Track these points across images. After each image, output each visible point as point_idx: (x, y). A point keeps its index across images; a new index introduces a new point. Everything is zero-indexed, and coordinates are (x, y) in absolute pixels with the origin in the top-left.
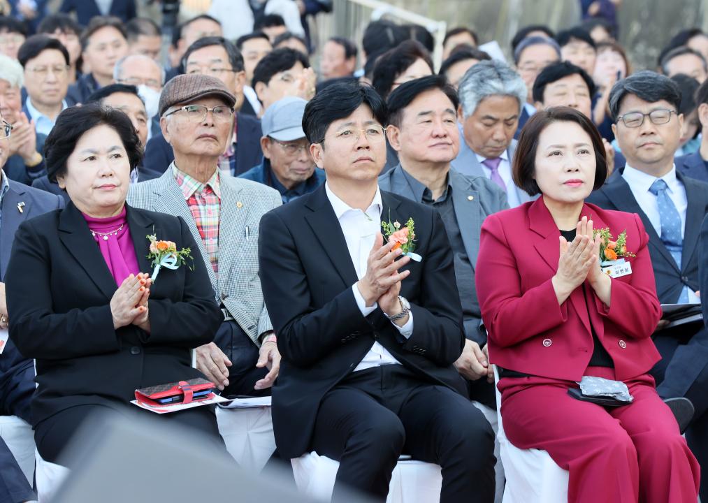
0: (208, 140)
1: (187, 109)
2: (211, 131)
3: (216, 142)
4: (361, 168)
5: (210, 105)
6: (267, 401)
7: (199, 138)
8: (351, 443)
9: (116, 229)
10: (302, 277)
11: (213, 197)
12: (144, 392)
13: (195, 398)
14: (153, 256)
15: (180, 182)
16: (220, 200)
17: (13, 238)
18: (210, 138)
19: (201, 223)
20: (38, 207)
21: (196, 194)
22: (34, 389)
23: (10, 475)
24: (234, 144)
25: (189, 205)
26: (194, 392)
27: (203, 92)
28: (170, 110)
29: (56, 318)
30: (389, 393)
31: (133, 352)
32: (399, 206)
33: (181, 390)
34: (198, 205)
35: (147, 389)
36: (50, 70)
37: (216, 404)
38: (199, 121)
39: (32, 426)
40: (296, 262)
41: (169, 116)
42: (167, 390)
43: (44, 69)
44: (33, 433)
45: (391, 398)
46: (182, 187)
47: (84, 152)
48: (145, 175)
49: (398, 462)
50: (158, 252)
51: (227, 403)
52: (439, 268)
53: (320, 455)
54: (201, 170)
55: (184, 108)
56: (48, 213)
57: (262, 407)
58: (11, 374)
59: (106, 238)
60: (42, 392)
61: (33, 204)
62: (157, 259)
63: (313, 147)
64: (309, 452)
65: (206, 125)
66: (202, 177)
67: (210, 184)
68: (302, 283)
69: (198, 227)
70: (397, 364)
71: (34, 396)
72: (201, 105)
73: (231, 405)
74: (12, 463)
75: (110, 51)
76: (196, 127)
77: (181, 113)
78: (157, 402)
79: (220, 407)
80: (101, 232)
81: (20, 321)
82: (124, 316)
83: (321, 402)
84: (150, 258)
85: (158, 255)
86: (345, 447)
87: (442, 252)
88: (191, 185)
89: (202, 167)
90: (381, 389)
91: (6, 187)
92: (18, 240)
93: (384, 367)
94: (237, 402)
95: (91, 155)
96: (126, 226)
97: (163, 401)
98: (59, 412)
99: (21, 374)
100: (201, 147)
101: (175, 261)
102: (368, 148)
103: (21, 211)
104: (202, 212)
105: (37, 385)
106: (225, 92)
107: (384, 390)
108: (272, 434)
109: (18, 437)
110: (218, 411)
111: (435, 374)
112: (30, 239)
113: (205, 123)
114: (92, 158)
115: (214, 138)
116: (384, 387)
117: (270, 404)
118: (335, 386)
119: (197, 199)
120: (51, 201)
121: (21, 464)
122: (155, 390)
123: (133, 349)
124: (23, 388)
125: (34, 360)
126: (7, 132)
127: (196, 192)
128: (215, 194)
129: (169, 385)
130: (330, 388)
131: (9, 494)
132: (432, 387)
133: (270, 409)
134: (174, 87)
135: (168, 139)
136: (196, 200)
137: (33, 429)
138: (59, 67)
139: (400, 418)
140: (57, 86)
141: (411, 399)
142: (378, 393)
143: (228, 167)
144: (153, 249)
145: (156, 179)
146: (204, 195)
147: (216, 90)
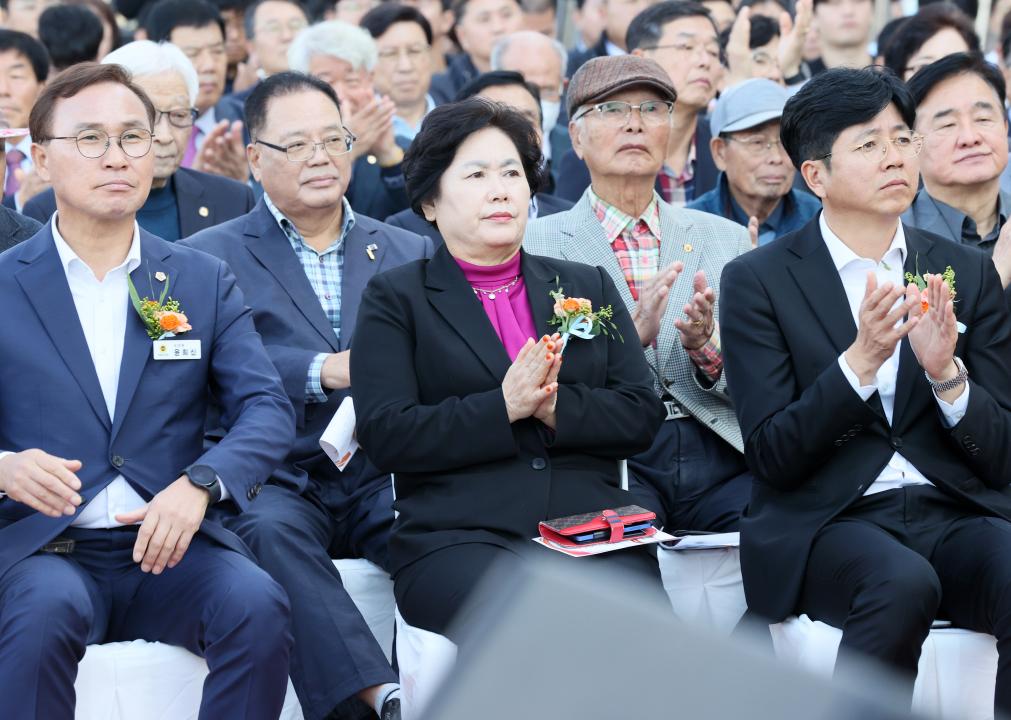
0: (633, 152)
1: (601, 108)
2: (637, 139)
3: (646, 154)
4: (892, 196)
5: (635, 101)
6: (732, 539)
7: (621, 150)
8: (859, 602)
9: (506, 284)
10: (784, 357)
11: (650, 238)
12: (552, 525)
13: (627, 535)
14: (558, 322)
15: (601, 217)
16: (659, 241)
17: (360, 299)
18: (637, 150)
19: (633, 276)
20: (396, 251)
21: (625, 234)
22: (393, 519)
23: (356, 645)
24: (693, 162)
25: (615, 250)
26: (626, 526)
27: (621, 83)
28: (581, 111)
29: (425, 411)
30: (916, 528)
31: (535, 467)
32: (931, 249)
33: (607, 523)
34: (627, 250)
35: (556, 521)
36: (403, 52)
37: (658, 544)
38: (622, 125)
39: (389, 575)
40: (774, 334)
41: (580, 120)
42: (586, 522)
43: (395, 53)
44: (391, 584)
45: (919, 535)
46: (603, 224)
47: (467, 165)
48: (548, 206)
49: (931, 630)
50: (565, 314)
51: (674, 543)
52: (992, 342)
53: (813, 620)
54: (629, 198)
55: (597, 106)
56: (411, 263)
57: (725, 549)
58: (358, 499)
59: (492, 296)
60: (403, 525)
61: (388, 248)
62: (565, 324)
63: (807, 165)
64: (797, 615)
65: (630, 130)
66: (632, 207)
67: (645, 219)
68: (783, 366)
69: (628, 283)
70: (927, 485)
71: (392, 531)
72: (621, 102)
73: (678, 546)
74: (361, 628)
75: (497, 23)
76: (617, 134)
77: (594, 115)
78: (572, 540)
79: (664, 549)
80: (485, 287)
81: (373, 417)
82: (523, 403)
83: (814, 542)
84: (553, 323)
85: (565, 318)
86: (851, 608)
87: (996, 318)
88: (617, 221)
89: (629, 192)
90: (904, 522)
91: (351, 221)
92: (366, 301)
93: (908, 489)
94: (689, 540)
95: (478, 170)
96: (520, 279)
97: (581, 539)
98: (428, 554)
99: (373, 498)
100: (626, 164)
101: (589, 327)
102: (901, 166)
103: (372, 257)
104: (634, 260)
105: (397, 514)
106: (655, 80)
107: (908, 524)
108: (741, 588)
109: (369, 590)
110: (660, 554)
111: (984, 500)
112: (384, 299)
113: (628, 127)
114: (478, 175)
115: (644, 149)
116: (908, 518)
117: (737, 543)
118: (836, 517)
119: (626, 240)
120: (412, 245)
121: (373, 630)
122: (568, 523)
123: (535, 460)
124: (376, 518)
125: (392, 475)
126: (348, 145)
127: (624, 230)
128: (651, 234)
129: (588, 515)
130: (828, 519)
131: (358, 672)
132: (980, 519)
133: (738, 552)
134: (585, 77)
135: (580, 154)
136: (625, 243)
137: (392, 579)
138: (416, 48)
139: (933, 565)
140: (414, 76)
141: (947, 538)
142: (900, 528)
143: (683, 197)
144: (558, 310)
145: (564, 212)
146: (636, 235)
147: (641, 78)
